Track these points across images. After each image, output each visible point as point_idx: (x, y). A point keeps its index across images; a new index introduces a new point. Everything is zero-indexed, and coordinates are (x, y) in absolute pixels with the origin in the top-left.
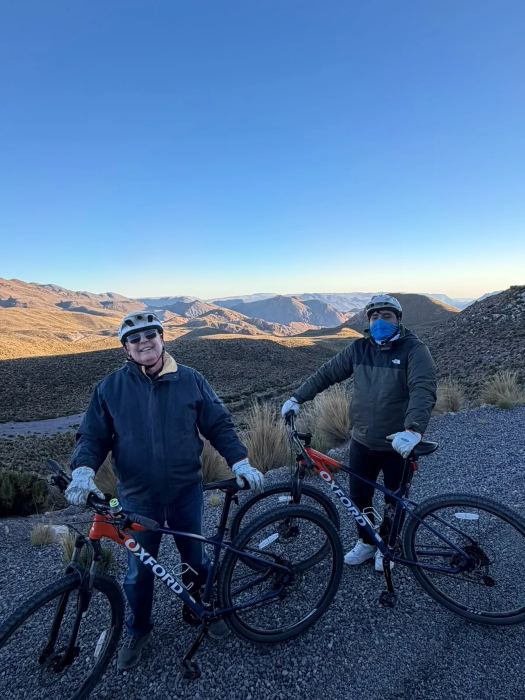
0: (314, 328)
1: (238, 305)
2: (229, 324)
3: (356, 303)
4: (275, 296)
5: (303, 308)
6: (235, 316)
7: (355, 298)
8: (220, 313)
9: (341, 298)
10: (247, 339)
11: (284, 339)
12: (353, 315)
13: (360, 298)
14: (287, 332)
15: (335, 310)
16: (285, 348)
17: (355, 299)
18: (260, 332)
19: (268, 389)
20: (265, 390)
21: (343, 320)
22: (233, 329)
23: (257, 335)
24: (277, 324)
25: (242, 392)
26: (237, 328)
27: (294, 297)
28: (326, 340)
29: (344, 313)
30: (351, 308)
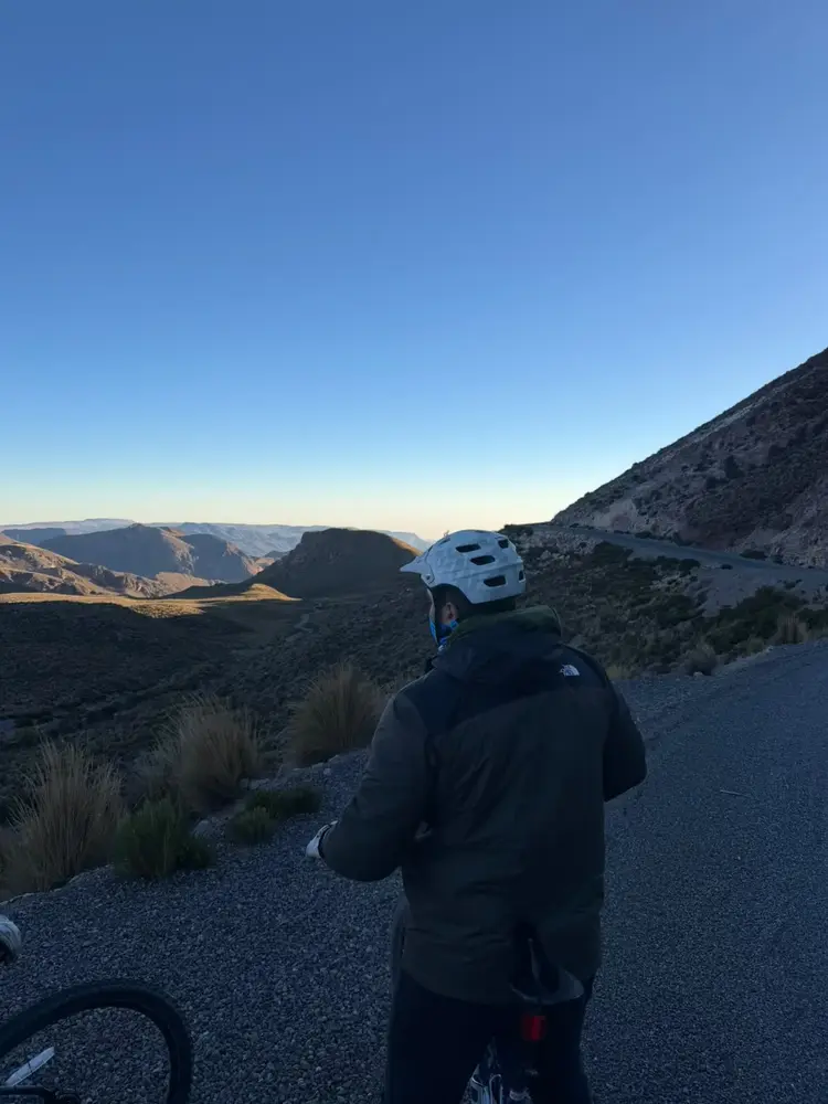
0: (202, 582)
1: (54, 538)
2: (36, 574)
3: (274, 542)
4: (128, 524)
5: (183, 549)
6: (49, 559)
7: (276, 532)
8: (18, 553)
9: (250, 533)
10: (71, 603)
11: (144, 603)
12: (270, 562)
13: (283, 535)
14: (151, 590)
15: (240, 553)
16: (145, 618)
17: (274, 536)
18: (98, 589)
19: (109, 697)
20: (103, 698)
21: (255, 569)
22: (42, 583)
23: (91, 594)
24: (132, 577)
25: (57, 703)
26: (51, 582)
27: (167, 529)
28: (223, 603)
29: (256, 559)
30: (269, 550)
